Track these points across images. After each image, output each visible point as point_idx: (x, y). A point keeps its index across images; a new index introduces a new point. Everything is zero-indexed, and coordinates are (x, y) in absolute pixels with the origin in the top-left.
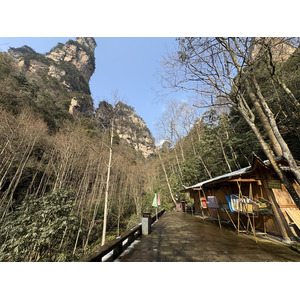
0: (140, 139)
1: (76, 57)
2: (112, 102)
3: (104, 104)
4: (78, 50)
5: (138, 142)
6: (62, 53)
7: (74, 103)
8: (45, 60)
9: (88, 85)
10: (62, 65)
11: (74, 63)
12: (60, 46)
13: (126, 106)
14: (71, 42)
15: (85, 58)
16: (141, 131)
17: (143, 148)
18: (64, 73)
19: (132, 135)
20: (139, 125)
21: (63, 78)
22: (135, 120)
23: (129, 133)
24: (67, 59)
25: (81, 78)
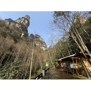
0: (42, 45)
1: (24, 22)
2: (34, 34)
3: (32, 35)
4: (25, 20)
5: (42, 46)
6: (20, 20)
7: (23, 34)
8: (15, 22)
9: (27, 29)
10: (20, 24)
11: (24, 23)
12: (20, 19)
13: (38, 35)
14: (23, 18)
15: (27, 22)
16: (42, 43)
17: (43, 48)
18: (20, 26)
19: (40, 44)
20: (42, 41)
21: (20, 27)
22: (41, 39)
23: (39, 43)
24: (22, 22)
25: (25, 27)
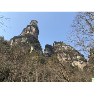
0: (73, 58)
1: (31, 30)
4: (31, 27)
5: (72, 60)
6: (25, 32)
7: (32, 49)
8: (20, 37)
9: (37, 40)
10: (26, 36)
11: (30, 33)
12: (24, 29)
14: (28, 26)
15: (34, 29)
17: (78, 64)
18: (27, 38)
19: (67, 57)
21: (27, 41)
23: (65, 57)
24: (27, 33)
25: (34, 38)
